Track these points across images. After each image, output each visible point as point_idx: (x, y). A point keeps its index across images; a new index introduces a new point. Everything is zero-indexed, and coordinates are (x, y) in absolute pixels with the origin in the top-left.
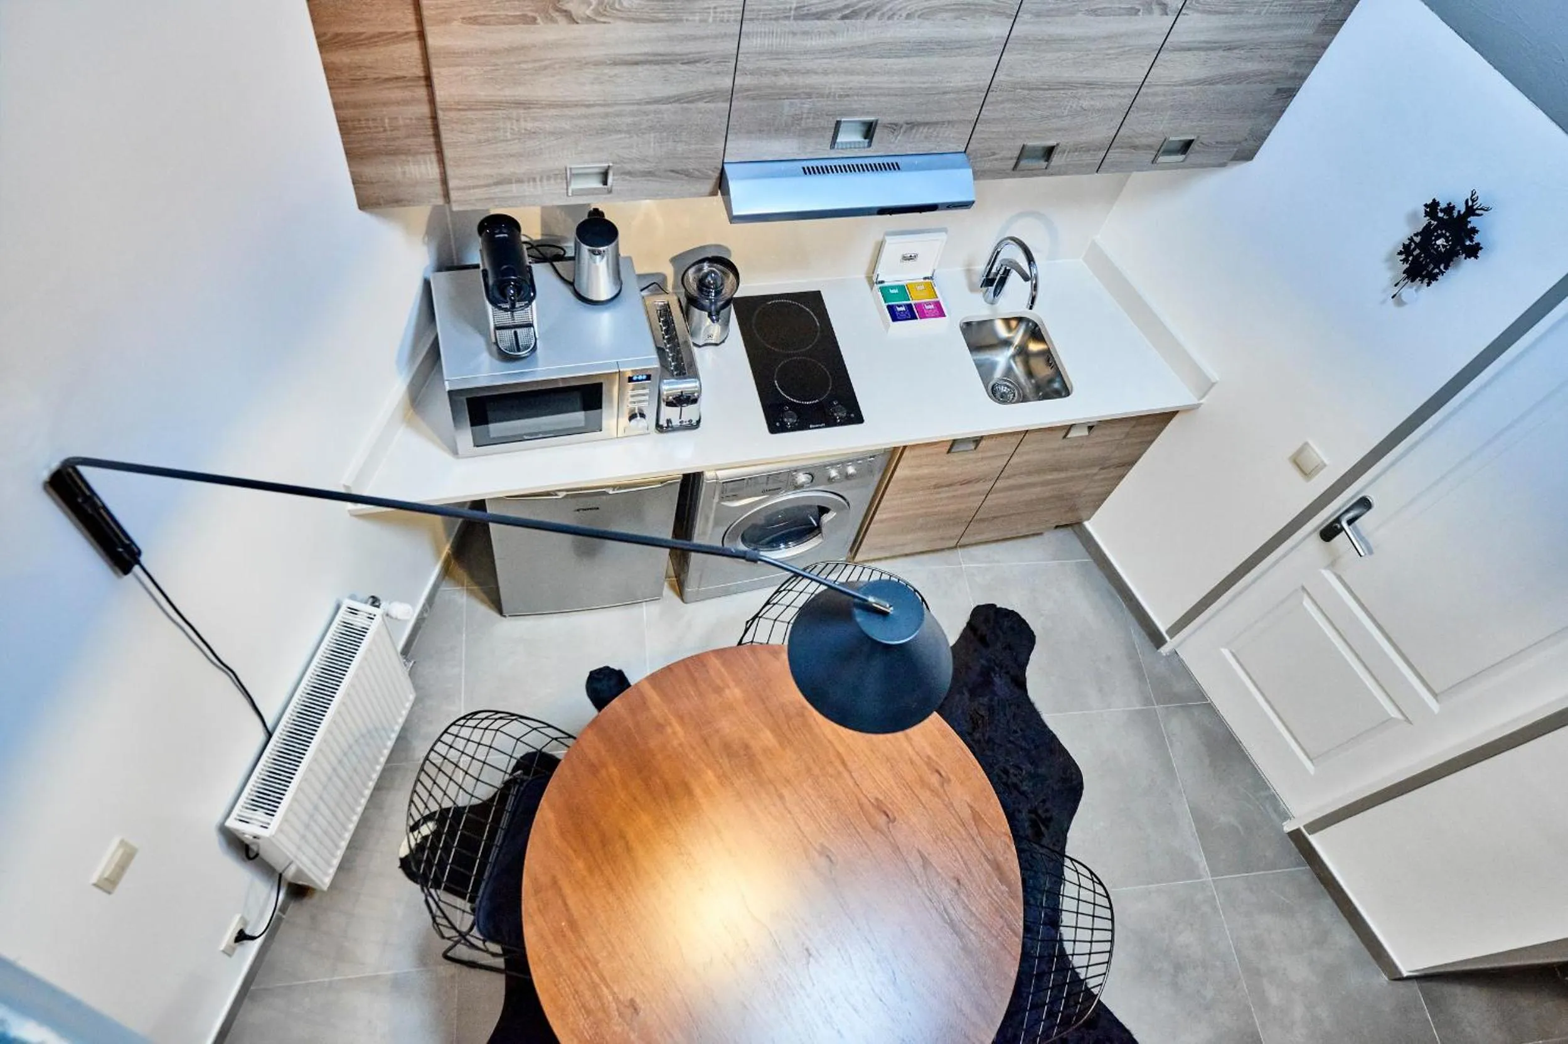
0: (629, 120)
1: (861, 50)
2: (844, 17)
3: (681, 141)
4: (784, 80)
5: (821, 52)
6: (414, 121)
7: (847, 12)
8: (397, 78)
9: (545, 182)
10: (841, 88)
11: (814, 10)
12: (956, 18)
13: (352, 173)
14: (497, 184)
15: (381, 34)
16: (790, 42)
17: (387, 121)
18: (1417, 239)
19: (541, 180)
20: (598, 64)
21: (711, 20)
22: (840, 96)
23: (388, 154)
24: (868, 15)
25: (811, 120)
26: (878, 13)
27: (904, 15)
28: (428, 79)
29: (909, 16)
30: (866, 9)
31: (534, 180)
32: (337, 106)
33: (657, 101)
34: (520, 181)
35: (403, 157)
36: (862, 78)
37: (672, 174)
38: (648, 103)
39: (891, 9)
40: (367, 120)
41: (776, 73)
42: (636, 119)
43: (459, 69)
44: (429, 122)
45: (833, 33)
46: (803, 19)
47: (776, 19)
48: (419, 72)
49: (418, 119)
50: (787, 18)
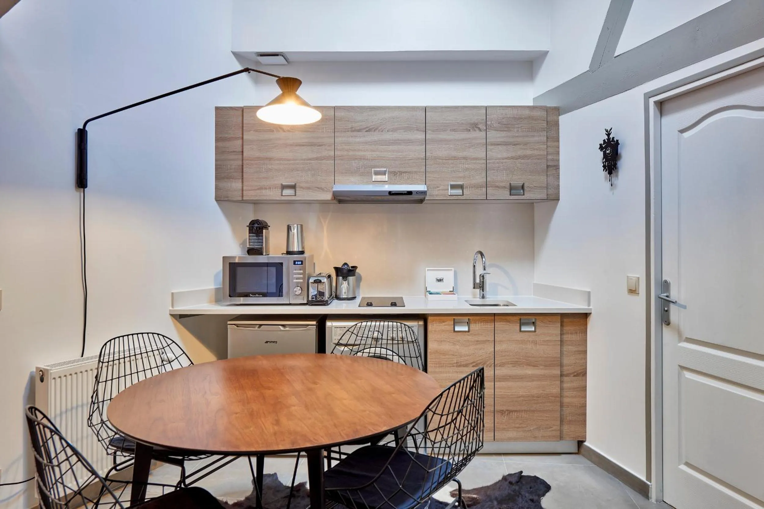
0: (302, 166)
1: (375, 143)
2: (366, 131)
3: (319, 175)
4: (351, 153)
5: (363, 143)
6: (237, 167)
7: (367, 129)
8: (234, 152)
9: (274, 189)
10: (371, 156)
11: (357, 129)
12: (404, 132)
13: (216, 185)
14: (258, 189)
15: (232, 137)
16: (351, 139)
17: (229, 166)
18: (604, 160)
19: (273, 188)
20: (291, 145)
21: (325, 131)
22: (372, 160)
23: (227, 178)
24: (374, 131)
25: (363, 169)
26: (378, 130)
27: (386, 130)
28: (243, 152)
29: (388, 131)
30: (373, 128)
31: (270, 188)
32: (216, 160)
33: (310, 159)
34: (266, 189)
35: (231, 180)
36: (378, 153)
37: (316, 189)
38: (307, 160)
39: (381, 129)
40: (224, 165)
41: (347, 150)
42: (303, 166)
43: (251, 146)
44: (241, 167)
45: (364, 136)
46: (353, 132)
47: (345, 132)
48: (240, 150)
49: (238, 166)
50: (348, 131)
